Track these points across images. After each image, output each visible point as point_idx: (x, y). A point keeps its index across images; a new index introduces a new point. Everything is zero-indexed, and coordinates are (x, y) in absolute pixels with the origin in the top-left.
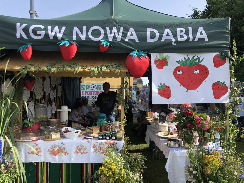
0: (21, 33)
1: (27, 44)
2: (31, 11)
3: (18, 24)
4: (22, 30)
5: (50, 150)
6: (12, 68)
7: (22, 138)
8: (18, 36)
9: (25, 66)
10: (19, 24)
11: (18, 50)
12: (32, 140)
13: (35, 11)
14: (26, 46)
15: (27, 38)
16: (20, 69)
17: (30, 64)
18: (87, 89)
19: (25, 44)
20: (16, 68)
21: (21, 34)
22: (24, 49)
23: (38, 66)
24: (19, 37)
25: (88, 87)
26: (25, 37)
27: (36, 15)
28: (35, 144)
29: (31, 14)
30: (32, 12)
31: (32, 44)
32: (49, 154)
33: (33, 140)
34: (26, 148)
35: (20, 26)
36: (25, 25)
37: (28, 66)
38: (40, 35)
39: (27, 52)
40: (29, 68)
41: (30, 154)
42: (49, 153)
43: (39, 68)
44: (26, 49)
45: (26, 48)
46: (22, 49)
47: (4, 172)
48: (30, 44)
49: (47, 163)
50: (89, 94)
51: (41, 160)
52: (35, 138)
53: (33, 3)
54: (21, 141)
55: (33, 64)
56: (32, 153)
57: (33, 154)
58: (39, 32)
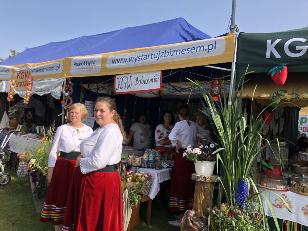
0: (272, 51)
1: (280, 64)
2: (231, 26)
3: (269, 41)
4: (274, 47)
5: (305, 209)
6: (259, 96)
7: (265, 184)
8: (268, 55)
9: (275, 93)
10: (271, 40)
11: (268, 73)
12: (279, 189)
13: (236, 25)
14: (280, 67)
15: (280, 57)
16: (270, 97)
17: (281, 91)
18: (303, 124)
19: (277, 65)
20: (265, 96)
21: (271, 53)
22: (277, 71)
23: (294, 93)
24: (269, 57)
25: (304, 120)
26: (277, 56)
27: (236, 29)
28: (284, 195)
29: (232, 30)
30: (233, 27)
31: (288, 64)
32: (304, 214)
33: (281, 189)
34: (270, 198)
35: (272, 43)
36: (278, 41)
37: (280, 93)
38: (300, 51)
39: (281, 75)
40: (282, 95)
41: (276, 207)
42: (303, 212)
43: (298, 95)
44: (281, 71)
45: (281, 69)
46: (275, 71)
47: (250, 222)
48: (284, 64)
49: (299, 225)
50: (306, 131)
51: (291, 219)
52: (282, 187)
53: (235, 15)
54: (263, 187)
55: (285, 90)
56: (278, 206)
57: (280, 209)
58: (298, 48)
